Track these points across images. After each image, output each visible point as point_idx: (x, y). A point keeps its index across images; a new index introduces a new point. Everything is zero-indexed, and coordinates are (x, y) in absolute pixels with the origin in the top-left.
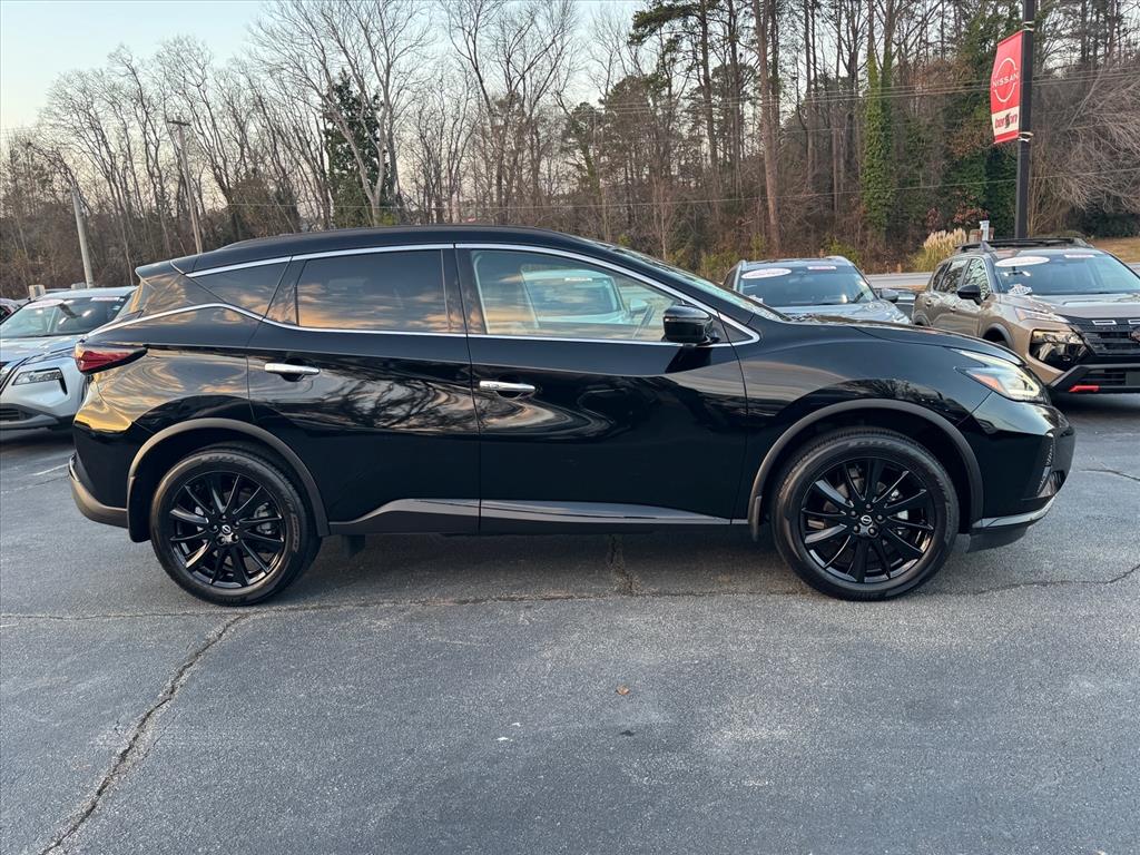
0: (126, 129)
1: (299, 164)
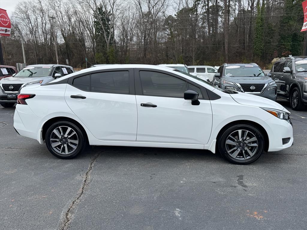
0: (37, 19)
1: (86, 31)
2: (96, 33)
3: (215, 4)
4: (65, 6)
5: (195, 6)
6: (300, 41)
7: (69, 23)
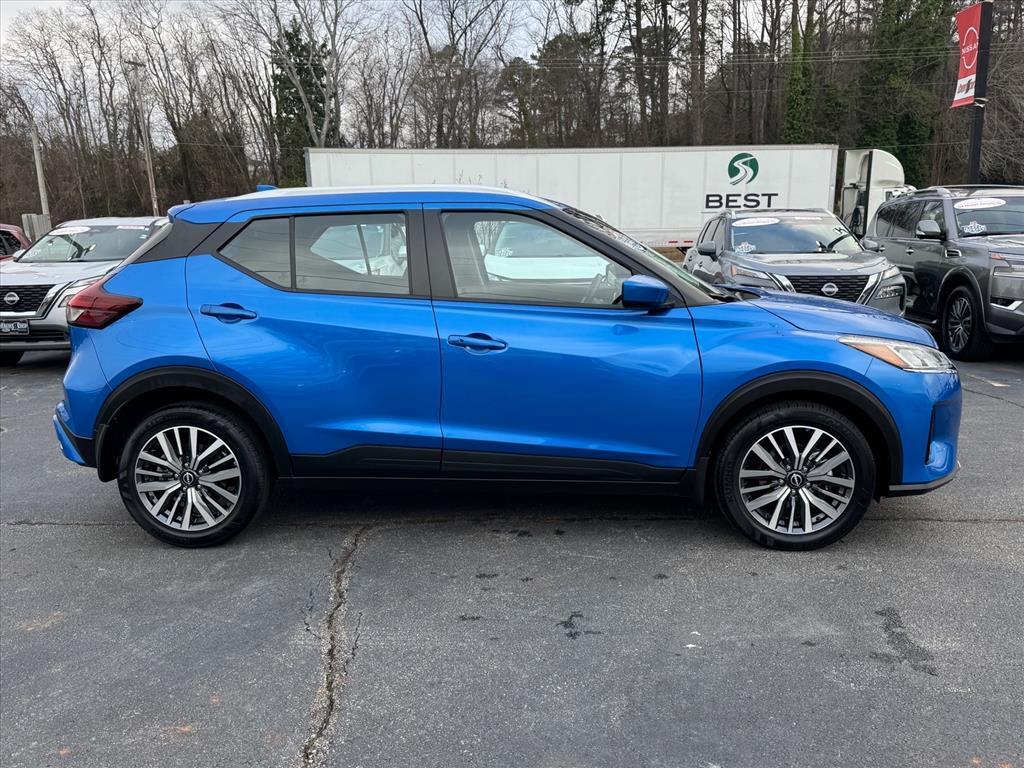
0: (81, 68)
1: (248, 107)
2: (279, 113)
3: (658, 24)
4: (176, 26)
5: (599, 28)
6: (922, 140)
7: (190, 82)
